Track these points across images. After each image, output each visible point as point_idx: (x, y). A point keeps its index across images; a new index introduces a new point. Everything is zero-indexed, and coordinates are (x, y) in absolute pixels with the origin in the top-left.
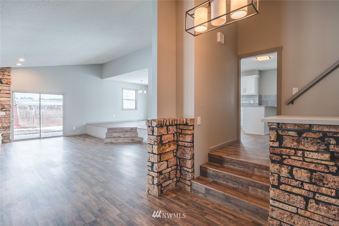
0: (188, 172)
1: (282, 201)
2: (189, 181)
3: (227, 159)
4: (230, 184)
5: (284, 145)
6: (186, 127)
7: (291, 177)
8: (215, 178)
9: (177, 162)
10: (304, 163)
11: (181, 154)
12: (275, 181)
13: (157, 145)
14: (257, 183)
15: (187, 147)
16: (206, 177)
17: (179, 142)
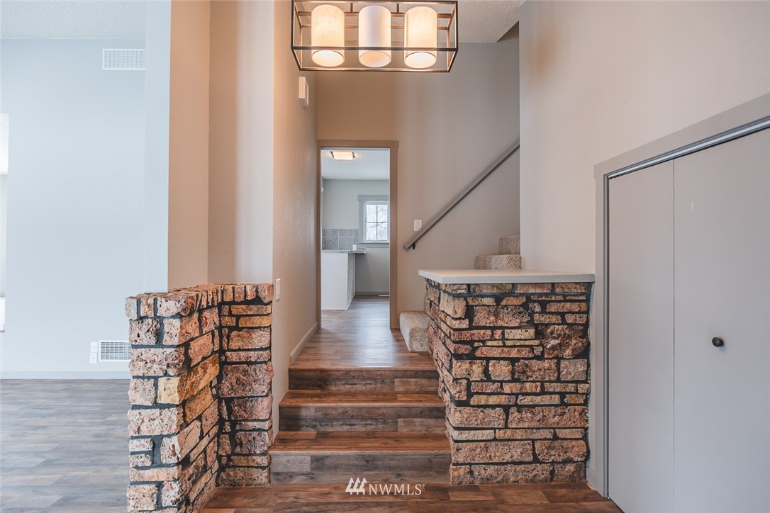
0: (260, 430)
1: (473, 426)
2: (264, 454)
3: (337, 373)
4: (359, 428)
5: (476, 323)
6: (254, 309)
7: (485, 379)
8: (321, 425)
9: (220, 414)
10: (505, 349)
11: (236, 386)
12: (463, 393)
13: (178, 375)
14: (414, 407)
15: (256, 363)
16: (298, 428)
17: (228, 354)
